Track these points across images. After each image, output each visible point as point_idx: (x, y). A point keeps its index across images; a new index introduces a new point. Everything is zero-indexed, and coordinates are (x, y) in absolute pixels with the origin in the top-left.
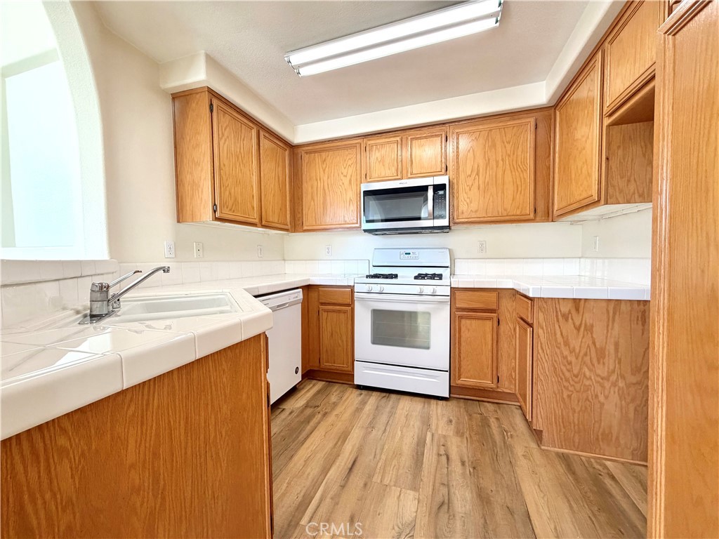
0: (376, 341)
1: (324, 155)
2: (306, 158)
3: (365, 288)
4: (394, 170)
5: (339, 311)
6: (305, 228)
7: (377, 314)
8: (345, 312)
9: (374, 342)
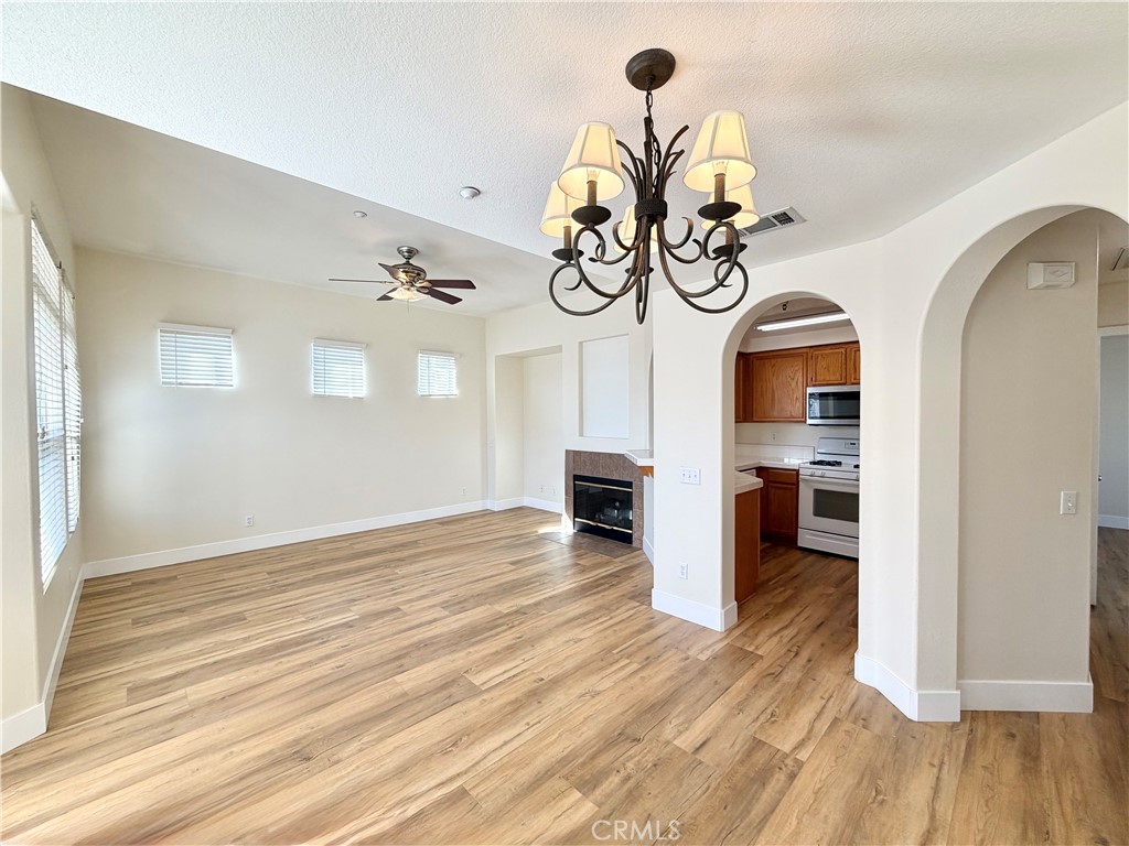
0: (817, 513)
1: (773, 361)
2: (757, 363)
3: (809, 472)
4: (838, 376)
5: (786, 488)
6: (755, 419)
7: (818, 492)
8: (791, 489)
9: (815, 515)
